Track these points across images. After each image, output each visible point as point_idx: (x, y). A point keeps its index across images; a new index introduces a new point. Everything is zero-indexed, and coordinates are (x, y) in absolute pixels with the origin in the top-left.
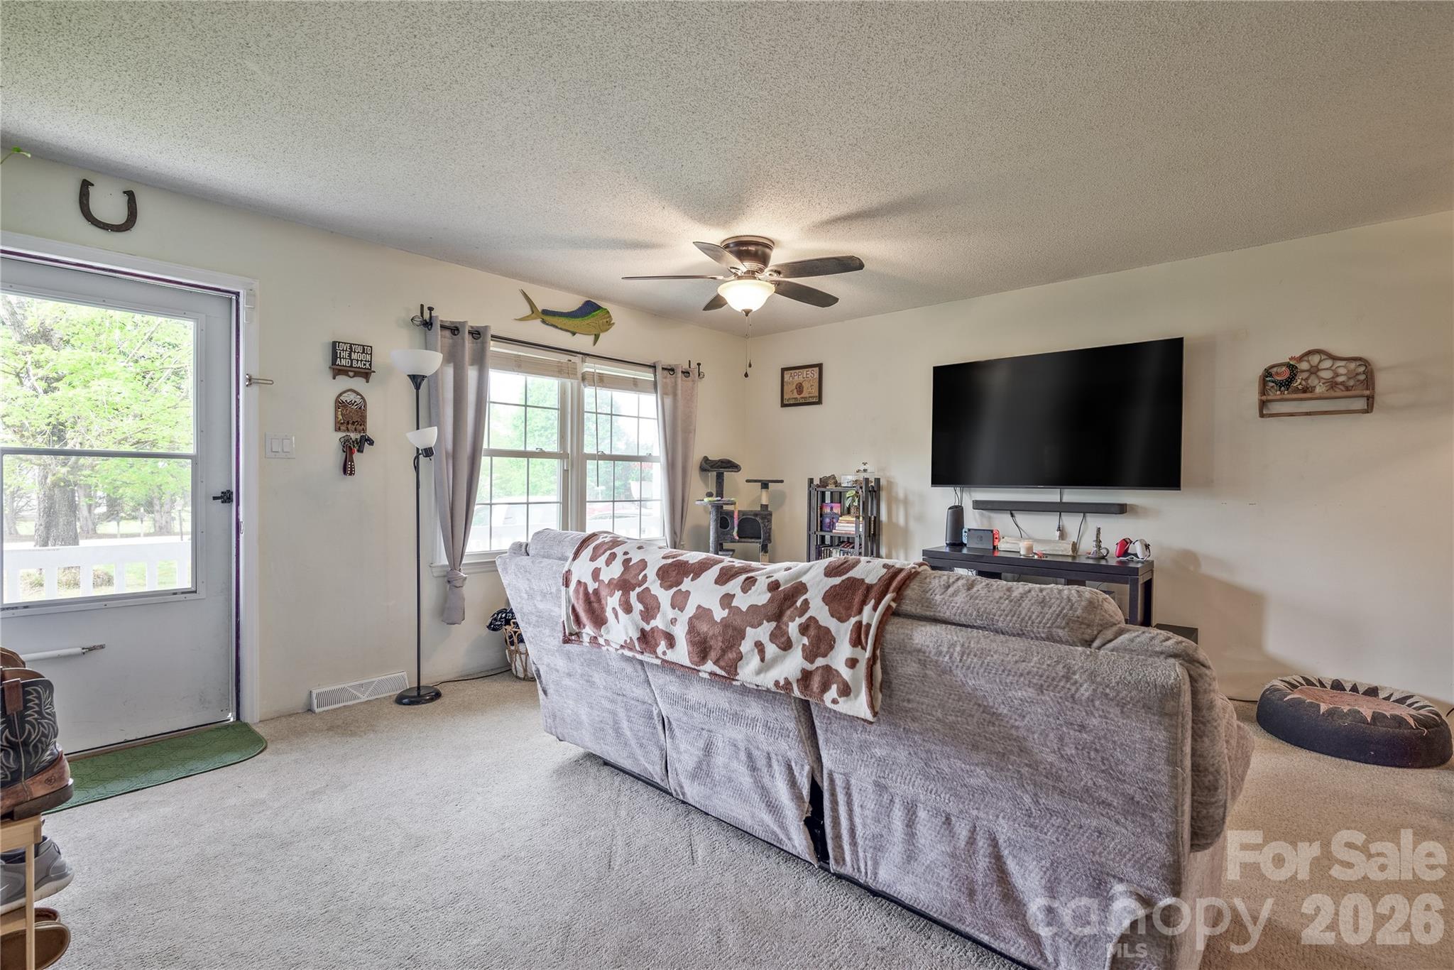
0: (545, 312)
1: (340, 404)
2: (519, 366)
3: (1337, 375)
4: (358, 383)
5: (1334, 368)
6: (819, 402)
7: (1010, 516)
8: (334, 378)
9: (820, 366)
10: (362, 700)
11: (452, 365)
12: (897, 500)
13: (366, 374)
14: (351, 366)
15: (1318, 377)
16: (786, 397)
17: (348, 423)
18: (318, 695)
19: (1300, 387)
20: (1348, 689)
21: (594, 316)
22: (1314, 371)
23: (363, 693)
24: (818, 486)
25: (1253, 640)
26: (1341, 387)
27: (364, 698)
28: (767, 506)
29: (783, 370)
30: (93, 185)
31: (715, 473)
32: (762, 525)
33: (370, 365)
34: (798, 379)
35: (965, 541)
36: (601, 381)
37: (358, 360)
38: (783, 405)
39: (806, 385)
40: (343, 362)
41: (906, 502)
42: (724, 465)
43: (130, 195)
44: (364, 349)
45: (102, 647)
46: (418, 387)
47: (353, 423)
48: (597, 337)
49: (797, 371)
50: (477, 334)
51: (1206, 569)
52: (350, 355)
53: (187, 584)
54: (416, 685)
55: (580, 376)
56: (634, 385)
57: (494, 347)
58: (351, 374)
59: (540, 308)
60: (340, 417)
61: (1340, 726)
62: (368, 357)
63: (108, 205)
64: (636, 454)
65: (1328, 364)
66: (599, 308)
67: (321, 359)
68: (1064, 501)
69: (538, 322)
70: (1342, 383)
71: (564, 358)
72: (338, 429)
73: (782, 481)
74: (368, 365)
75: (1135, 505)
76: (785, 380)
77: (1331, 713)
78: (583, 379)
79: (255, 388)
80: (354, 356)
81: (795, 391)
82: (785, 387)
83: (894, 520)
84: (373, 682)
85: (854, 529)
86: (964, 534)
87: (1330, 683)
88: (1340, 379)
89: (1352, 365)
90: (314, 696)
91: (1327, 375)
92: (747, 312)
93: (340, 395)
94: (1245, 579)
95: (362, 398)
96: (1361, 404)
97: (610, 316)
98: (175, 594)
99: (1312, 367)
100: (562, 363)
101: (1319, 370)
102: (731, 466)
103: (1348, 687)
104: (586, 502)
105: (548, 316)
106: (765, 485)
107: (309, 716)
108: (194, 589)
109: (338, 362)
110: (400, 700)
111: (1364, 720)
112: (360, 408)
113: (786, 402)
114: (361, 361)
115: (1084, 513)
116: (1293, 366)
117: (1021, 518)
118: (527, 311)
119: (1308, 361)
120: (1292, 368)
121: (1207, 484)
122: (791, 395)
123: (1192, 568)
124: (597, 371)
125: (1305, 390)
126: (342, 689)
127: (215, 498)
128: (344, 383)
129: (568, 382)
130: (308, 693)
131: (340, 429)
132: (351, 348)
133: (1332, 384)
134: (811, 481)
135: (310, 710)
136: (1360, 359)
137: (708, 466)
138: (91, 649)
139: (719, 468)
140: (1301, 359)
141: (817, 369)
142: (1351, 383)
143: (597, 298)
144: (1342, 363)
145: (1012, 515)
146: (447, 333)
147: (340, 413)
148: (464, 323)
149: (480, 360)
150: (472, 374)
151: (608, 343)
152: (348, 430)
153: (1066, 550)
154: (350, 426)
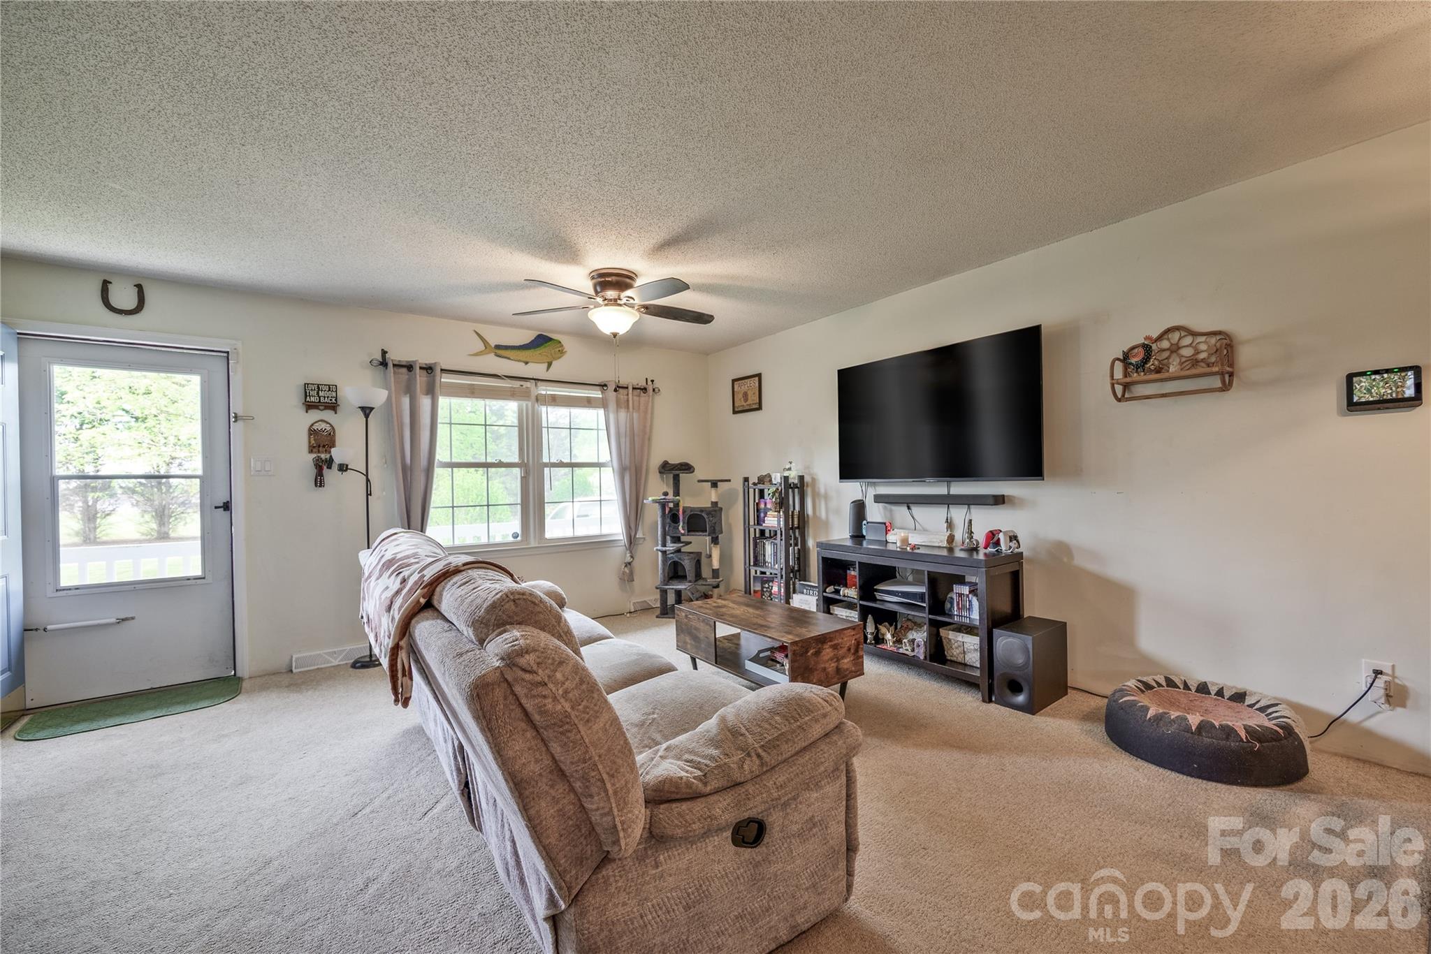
0: (498, 347)
1: (312, 432)
2: (473, 393)
3: (1197, 352)
4: (327, 415)
5: (1194, 345)
6: (760, 408)
7: (906, 508)
8: (307, 412)
9: (759, 376)
10: (333, 664)
11: (408, 395)
12: (819, 494)
13: (333, 407)
14: (320, 402)
15: (1178, 355)
16: (736, 405)
17: (319, 446)
18: (297, 659)
19: (1152, 367)
20: (1213, 693)
21: (545, 347)
22: (1174, 349)
23: (335, 659)
24: (755, 484)
25: (1124, 634)
26: (1203, 364)
27: (336, 663)
28: (716, 503)
29: (734, 381)
30: (111, 283)
31: (672, 475)
32: (707, 520)
33: (336, 400)
34: (744, 388)
35: (864, 533)
36: (554, 401)
37: (325, 397)
38: (735, 412)
39: (750, 393)
40: (312, 399)
41: (826, 497)
42: (684, 467)
43: (140, 288)
44: (329, 388)
45: (133, 618)
46: (367, 416)
47: (324, 446)
48: (550, 365)
49: (743, 381)
50: (429, 369)
51: (1080, 561)
52: (318, 393)
53: (199, 573)
54: (368, 654)
55: (533, 398)
56: (588, 403)
57: (446, 379)
58: (321, 407)
59: (493, 343)
60: (313, 442)
61: (1164, 734)
62: (334, 394)
63: (123, 296)
64: (597, 461)
65: (1188, 340)
66: (550, 339)
67: (294, 399)
68: (951, 493)
69: (492, 355)
70: (1203, 360)
71: (517, 384)
72: (311, 451)
73: (729, 481)
74: (333, 400)
75: (1014, 497)
76: (735, 390)
77: (1159, 718)
78: (537, 400)
79: (240, 423)
80: (321, 394)
81: (742, 399)
82: (735, 396)
83: (818, 514)
84: (345, 650)
85: (776, 523)
86: (864, 526)
87: (1196, 685)
88: (1202, 356)
89: (1213, 340)
90: (294, 659)
91: (1187, 352)
92: (615, 335)
93: (312, 425)
94: (1117, 571)
95: (331, 426)
96: (1217, 382)
97: (562, 346)
98: (189, 579)
99: (1172, 344)
100: (514, 388)
101: (1179, 348)
102: (687, 468)
103: (1213, 690)
104: (544, 503)
105: (501, 350)
106: (714, 484)
107: (290, 674)
108: (203, 576)
109: (308, 399)
110: (354, 666)
111: (1188, 729)
112: (330, 434)
113: (736, 410)
114: (328, 397)
115: (969, 505)
116: (1147, 345)
117: (916, 510)
118: (481, 347)
119: (1168, 339)
120: (1147, 348)
121: (1074, 472)
122: (740, 403)
123: (1065, 560)
124: (548, 393)
125: (1158, 371)
126: (319, 654)
127: (216, 508)
128: (315, 415)
129: (524, 404)
130: (289, 657)
131: (312, 451)
132: (318, 388)
133: (1195, 362)
134: (746, 480)
135: (291, 671)
136: (1219, 333)
137: (665, 468)
138: (123, 620)
139: (675, 471)
140: (1160, 338)
141: (757, 378)
142: (1213, 359)
143: (552, 332)
144: (1203, 339)
145: (909, 508)
146: (404, 370)
147: (312, 439)
148: (415, 362)
149: (431, 391)
150: (425, 402)
151: (560, 369)
152: (319, 452)
153: (941, 541)
154: (321, 449)
